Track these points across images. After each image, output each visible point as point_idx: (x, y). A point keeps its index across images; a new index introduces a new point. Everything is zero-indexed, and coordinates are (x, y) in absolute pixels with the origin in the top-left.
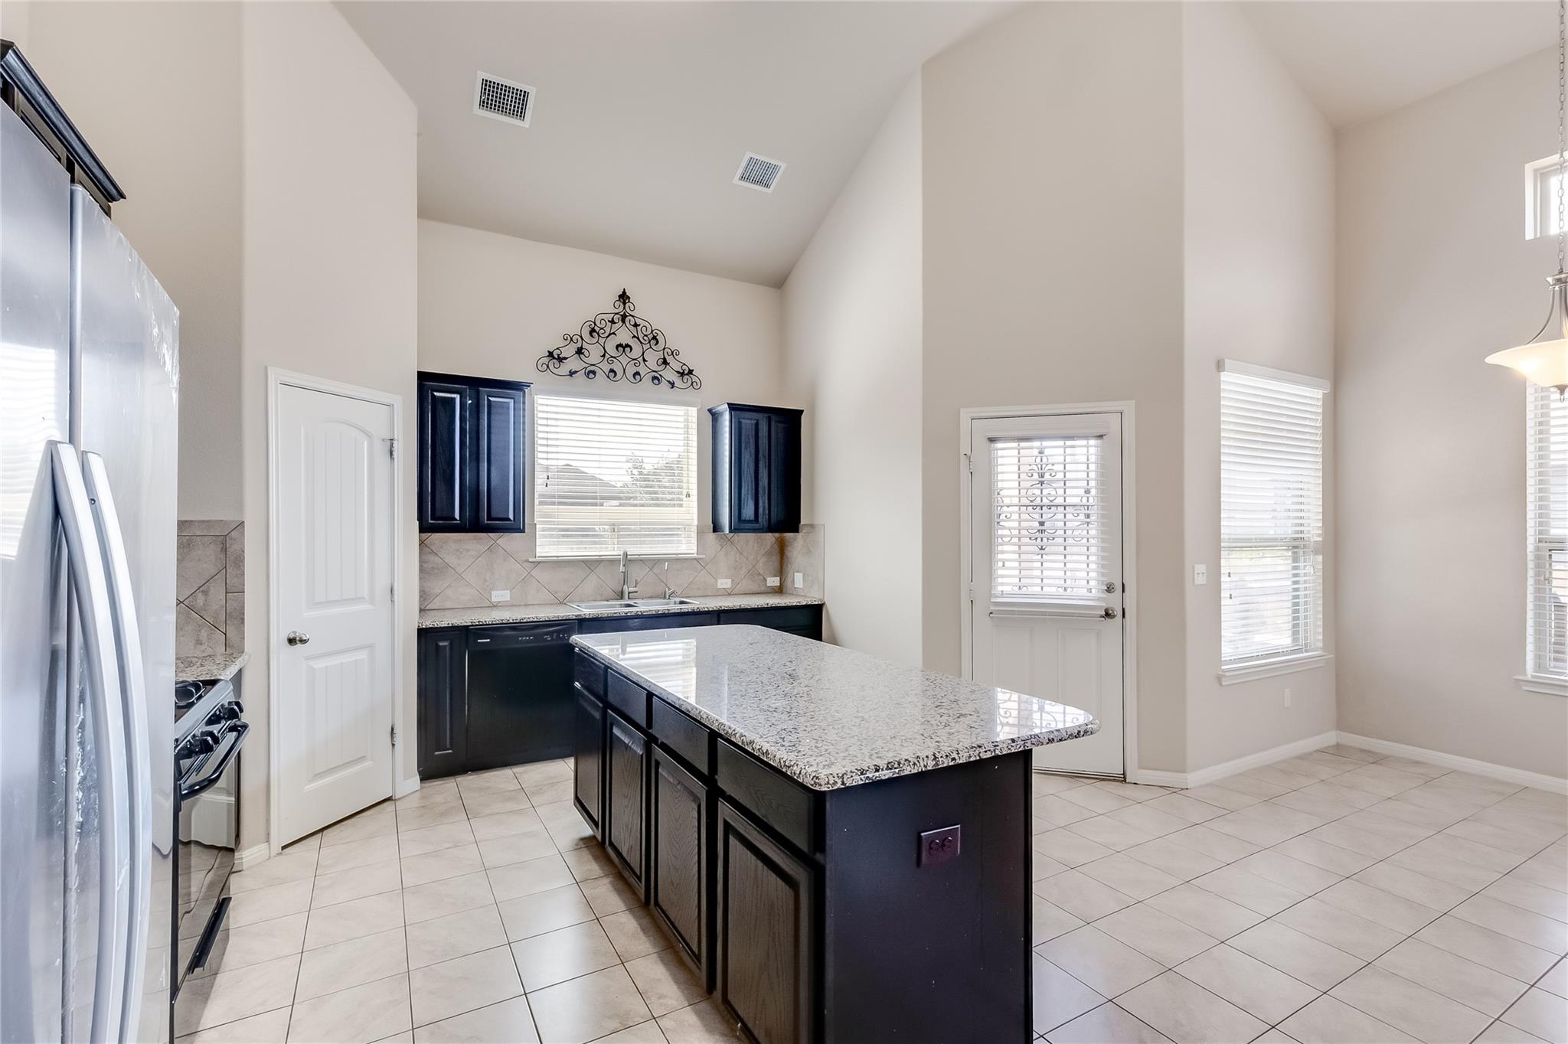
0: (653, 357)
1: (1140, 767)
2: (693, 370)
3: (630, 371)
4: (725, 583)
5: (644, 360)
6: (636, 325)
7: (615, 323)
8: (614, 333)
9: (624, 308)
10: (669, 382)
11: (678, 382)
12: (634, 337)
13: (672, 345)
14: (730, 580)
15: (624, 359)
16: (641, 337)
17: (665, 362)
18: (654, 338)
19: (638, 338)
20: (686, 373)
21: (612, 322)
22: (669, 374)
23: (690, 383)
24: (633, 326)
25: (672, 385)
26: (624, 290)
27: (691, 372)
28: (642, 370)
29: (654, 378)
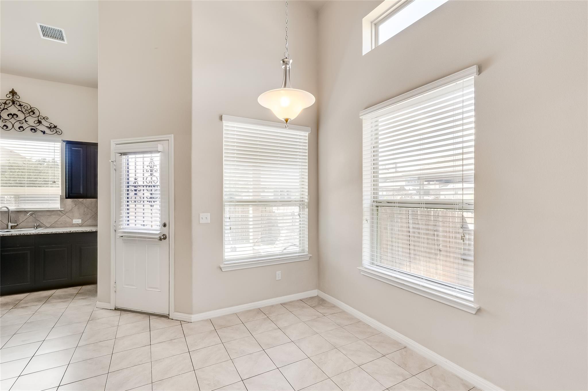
0: (32, 121)
1: (175, 311)
2: (57, 126)
3: (17, 125)
4: (79, 221)
5: (26, 121)
6: (20, 105)
7: (7, 104)
8: (6, 109)
9: (13, 97)
10: (42, 131)
11: (47, 131)
12: (19, 110)
13: (43, 114)
14: (81, 220)
15: (13, 121)
16: (24, 110)
17: (40, 122)
18: (32, 111)
19: (22, 112)
20: (53, 128)
21: (5, 103)
22: (41, 128)
23: (55, 131)
24: (19, 106)
25: (44, 133)
26: (13, 89)
27: (55, 127)
28: (25, 125)
29: (32, 129)
